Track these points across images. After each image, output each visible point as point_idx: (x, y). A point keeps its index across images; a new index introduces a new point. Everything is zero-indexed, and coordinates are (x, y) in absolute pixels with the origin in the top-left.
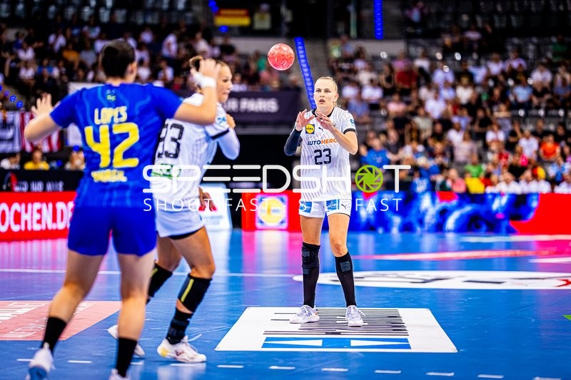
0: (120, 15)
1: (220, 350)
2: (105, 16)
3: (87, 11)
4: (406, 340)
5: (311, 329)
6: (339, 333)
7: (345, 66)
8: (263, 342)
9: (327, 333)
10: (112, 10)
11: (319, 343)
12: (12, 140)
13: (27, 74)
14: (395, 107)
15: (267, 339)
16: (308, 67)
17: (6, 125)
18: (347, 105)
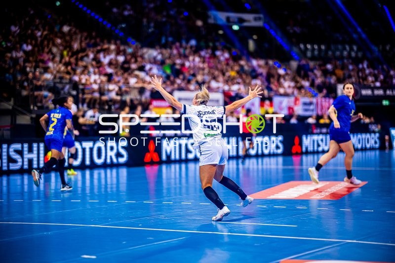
0: (360, 54)
2: (353, 54)
3: (345, 53)
10: (356, 53)
12: (313, 110)
13: (319, 81)
17: (311, 104)
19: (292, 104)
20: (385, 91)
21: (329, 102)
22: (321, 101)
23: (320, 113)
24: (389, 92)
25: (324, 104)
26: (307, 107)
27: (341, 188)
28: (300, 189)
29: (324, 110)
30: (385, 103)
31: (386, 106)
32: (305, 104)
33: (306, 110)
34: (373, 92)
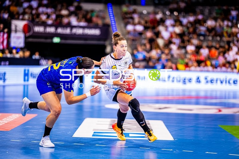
1: (74, 137)
8: (92, 134)
14: (149, 34)
16: (113, 16)
18: (129, 33)
20: (56, 29)
21: (3, 36)
24: (60, 30)
27: (12, 119)
30: (56, 40)
31: (56, 44)
34: (45, 29)
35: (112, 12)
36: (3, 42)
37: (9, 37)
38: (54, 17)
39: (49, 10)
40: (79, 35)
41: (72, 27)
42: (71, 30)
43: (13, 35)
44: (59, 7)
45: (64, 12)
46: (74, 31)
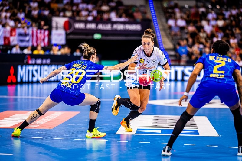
1: (118, 134)
4: (197, 131)
5: (156, 125)
6: (168, 127)
7: (170, 11)
9: (163, 127)
11: (160, 131)
12: (28, 41)
13: (35, 13)
14: (191, 28)
15: (138, 130)
16: (154, 11)
17: (26, 35)
18: (170, 27)
19: (8, 35)
20: (97, 26)
21: (44, 33)
22: (37, 32)
23: (35, 44)
24: (101, 27)
25: (39, 35)
26: (21, 38)
27: (55, 117)
28: (15, 119)
29: (39, 42)
30: (97, 36)
31: (98, 40)
32: (20, 35)
33: (22, 41)
34: (86, 26)
35: (153, 7)
36: (44, 40)
37: (50, 34)
38: (95, 13)
39: (90, 7)
40: (121, 31)
41: (113, 23)
42: (112, 26)
43: (54, 32)
44: (100, 3)
45: (105, 8)
46: (115, 26)
